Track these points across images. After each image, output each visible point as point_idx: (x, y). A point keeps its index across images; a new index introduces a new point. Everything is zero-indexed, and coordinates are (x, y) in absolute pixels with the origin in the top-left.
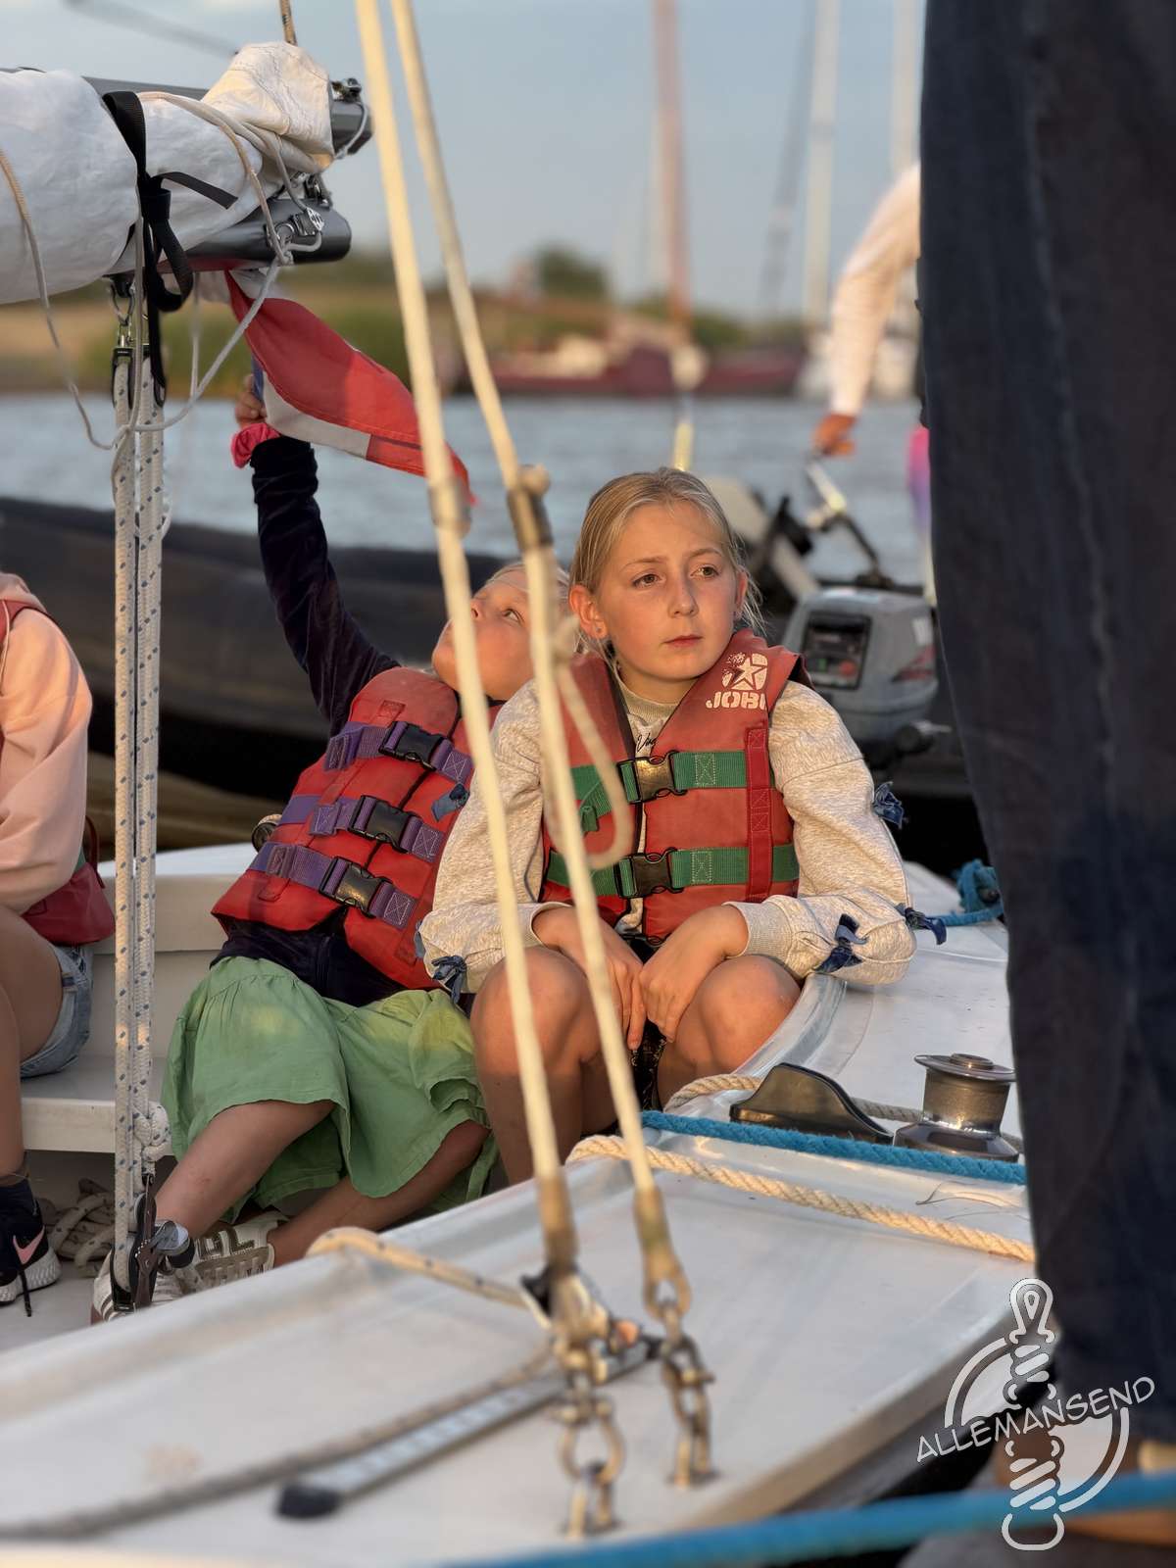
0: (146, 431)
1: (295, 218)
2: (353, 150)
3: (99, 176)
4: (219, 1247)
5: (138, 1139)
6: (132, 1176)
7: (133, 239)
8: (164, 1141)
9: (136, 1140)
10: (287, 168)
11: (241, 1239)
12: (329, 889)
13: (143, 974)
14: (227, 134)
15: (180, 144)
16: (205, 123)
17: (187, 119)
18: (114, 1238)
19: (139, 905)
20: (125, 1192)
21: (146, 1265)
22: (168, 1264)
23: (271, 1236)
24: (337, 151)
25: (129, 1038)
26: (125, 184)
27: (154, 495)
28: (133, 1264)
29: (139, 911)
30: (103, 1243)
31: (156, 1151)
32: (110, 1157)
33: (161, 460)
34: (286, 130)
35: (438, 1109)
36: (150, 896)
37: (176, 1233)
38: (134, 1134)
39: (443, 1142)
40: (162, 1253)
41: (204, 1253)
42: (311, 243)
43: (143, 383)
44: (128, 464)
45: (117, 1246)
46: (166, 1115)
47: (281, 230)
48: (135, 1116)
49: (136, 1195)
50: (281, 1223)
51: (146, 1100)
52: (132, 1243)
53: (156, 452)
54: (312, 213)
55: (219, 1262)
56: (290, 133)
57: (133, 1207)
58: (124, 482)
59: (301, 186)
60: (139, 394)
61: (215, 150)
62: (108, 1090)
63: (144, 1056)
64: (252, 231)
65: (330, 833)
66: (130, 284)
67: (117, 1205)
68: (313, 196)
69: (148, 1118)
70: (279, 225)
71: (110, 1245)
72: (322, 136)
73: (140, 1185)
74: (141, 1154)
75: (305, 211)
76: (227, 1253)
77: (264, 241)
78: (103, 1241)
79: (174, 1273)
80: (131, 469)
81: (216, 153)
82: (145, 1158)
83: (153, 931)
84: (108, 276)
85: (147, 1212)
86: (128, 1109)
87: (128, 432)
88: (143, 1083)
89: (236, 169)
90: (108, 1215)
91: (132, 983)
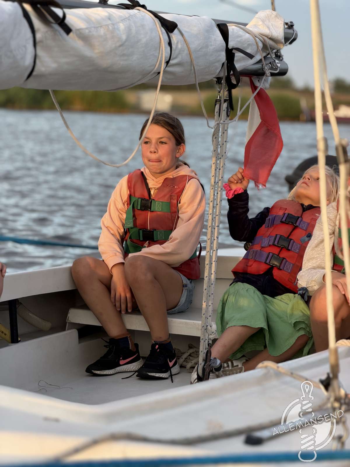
0: (223, 124)
1: (272, 63)
2: (291, 43)
3: (214, 48)
4: (228, 366)
5: (208, 333)
6: (205, 344)
7: (223, 67)
8: (215, 334)
9: (207, 333)
10: (270, 48)
11: (235, 364)
12: (268, 262)
13: (212, 284)
14: (253, 37)
15: (239, 39)
16: (247, 33)
17: (241, 32)
18: (198, 362)
19: (212, 264)
20: (203, 348)
21: (207, 370)
22: (214, 370)
23: (243, 364)
24: (285, 43)
25: (206, 303)
26: (222, 51)
27: (225, 143)
28: (204, 370)
29: (212, 265)
30: (195, 363)
31: (212, 337)
32: (199, 338)
33: (227, 132)
34: (270, 36)
35: (295, 329)
36: (216, 261)
37: (217, 361)
38: (206, 331)
39: (296, 340)
40: (212, 367)
41: (224, 367)
42: (276, 71)
43: (223, 110)
44: (218, 134)
45: (200, 363)
46: (216, 326)
47: (267, 66)
48: (207, 326)
49: (206, 349)
50: (247, 360)
51: (210, 321)
52: (204, 363)
53: (226, 130)
54: (277, 61)
55: (228, 370)
56: (272, 37)
57: (205, 353)
58: (216, 139)
59: (274, 53)
60: (222, 113)
61: (248, 41)
62: (199, 318)
63: (210, 309)
64: (258, 66)
65: (267, 246)
66: (222, 81)
67: (200, 352)
68: (277, 56)
69: (211, 327)
70: (267, 64)
71: (197, 363)
72: (281, 38)
73: (207, 346)
74: (208, 337)
75: (275, 61)
76: (230, 368)
77: (262, 69)
78: (195, 362)
79: (215, 373)
80: (218, 135)
81: (249, 43)
82: (209, 338)
83: (216, 272)
84: (215, 78)
85: (209, 354)
86: (205, 324)
87: (218, 124)
88: (210, 316)
89: (255, 47)
90: (197, 355)
91: (209, 287)
